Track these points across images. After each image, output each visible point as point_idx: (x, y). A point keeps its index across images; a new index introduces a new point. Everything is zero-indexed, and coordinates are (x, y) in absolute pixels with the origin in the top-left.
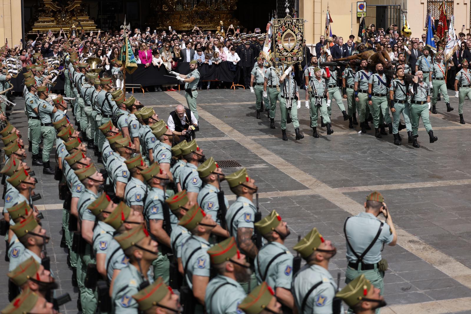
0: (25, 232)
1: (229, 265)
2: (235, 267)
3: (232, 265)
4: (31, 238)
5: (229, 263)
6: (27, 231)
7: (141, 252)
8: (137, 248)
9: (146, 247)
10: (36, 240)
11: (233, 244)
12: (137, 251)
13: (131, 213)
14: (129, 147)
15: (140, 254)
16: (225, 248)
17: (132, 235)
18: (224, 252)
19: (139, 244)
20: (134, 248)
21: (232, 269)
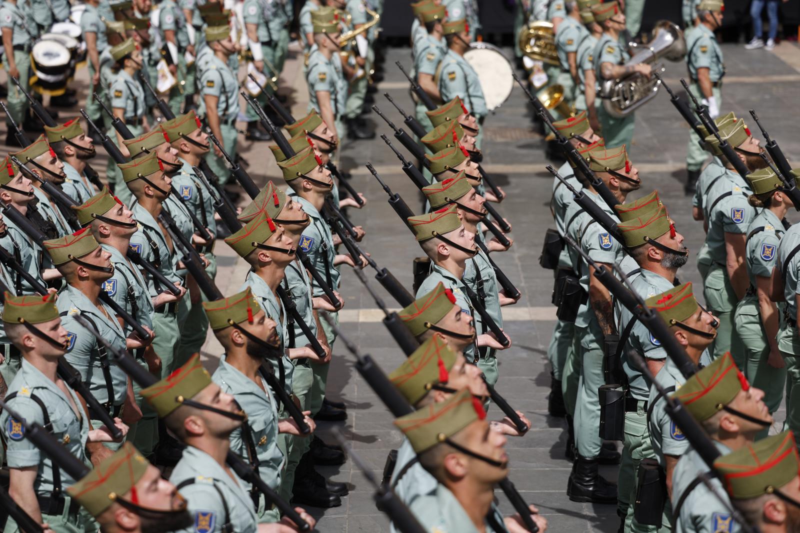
0: (177, 399)
1: (774, 506)
2: (787, 512)
3: (780, 506)
4: (193, 418)
5: (774, 500)
6: (181, 398)
7: (464, 460)
8: (453, 450)
9: (476, 447)
10: (206, 421)
11: (789, 451)
12: (453, 458)
13: (457, 367)
14: (623, 172)
15: (458, 464)
16: (764, 461)
17: (439, 414)
18: (762, 469)
19: (458, 439)
20: (446, 448)
21: (780, 517)
